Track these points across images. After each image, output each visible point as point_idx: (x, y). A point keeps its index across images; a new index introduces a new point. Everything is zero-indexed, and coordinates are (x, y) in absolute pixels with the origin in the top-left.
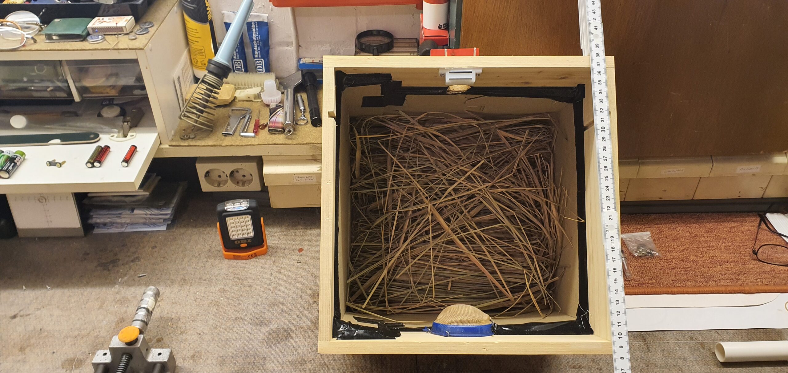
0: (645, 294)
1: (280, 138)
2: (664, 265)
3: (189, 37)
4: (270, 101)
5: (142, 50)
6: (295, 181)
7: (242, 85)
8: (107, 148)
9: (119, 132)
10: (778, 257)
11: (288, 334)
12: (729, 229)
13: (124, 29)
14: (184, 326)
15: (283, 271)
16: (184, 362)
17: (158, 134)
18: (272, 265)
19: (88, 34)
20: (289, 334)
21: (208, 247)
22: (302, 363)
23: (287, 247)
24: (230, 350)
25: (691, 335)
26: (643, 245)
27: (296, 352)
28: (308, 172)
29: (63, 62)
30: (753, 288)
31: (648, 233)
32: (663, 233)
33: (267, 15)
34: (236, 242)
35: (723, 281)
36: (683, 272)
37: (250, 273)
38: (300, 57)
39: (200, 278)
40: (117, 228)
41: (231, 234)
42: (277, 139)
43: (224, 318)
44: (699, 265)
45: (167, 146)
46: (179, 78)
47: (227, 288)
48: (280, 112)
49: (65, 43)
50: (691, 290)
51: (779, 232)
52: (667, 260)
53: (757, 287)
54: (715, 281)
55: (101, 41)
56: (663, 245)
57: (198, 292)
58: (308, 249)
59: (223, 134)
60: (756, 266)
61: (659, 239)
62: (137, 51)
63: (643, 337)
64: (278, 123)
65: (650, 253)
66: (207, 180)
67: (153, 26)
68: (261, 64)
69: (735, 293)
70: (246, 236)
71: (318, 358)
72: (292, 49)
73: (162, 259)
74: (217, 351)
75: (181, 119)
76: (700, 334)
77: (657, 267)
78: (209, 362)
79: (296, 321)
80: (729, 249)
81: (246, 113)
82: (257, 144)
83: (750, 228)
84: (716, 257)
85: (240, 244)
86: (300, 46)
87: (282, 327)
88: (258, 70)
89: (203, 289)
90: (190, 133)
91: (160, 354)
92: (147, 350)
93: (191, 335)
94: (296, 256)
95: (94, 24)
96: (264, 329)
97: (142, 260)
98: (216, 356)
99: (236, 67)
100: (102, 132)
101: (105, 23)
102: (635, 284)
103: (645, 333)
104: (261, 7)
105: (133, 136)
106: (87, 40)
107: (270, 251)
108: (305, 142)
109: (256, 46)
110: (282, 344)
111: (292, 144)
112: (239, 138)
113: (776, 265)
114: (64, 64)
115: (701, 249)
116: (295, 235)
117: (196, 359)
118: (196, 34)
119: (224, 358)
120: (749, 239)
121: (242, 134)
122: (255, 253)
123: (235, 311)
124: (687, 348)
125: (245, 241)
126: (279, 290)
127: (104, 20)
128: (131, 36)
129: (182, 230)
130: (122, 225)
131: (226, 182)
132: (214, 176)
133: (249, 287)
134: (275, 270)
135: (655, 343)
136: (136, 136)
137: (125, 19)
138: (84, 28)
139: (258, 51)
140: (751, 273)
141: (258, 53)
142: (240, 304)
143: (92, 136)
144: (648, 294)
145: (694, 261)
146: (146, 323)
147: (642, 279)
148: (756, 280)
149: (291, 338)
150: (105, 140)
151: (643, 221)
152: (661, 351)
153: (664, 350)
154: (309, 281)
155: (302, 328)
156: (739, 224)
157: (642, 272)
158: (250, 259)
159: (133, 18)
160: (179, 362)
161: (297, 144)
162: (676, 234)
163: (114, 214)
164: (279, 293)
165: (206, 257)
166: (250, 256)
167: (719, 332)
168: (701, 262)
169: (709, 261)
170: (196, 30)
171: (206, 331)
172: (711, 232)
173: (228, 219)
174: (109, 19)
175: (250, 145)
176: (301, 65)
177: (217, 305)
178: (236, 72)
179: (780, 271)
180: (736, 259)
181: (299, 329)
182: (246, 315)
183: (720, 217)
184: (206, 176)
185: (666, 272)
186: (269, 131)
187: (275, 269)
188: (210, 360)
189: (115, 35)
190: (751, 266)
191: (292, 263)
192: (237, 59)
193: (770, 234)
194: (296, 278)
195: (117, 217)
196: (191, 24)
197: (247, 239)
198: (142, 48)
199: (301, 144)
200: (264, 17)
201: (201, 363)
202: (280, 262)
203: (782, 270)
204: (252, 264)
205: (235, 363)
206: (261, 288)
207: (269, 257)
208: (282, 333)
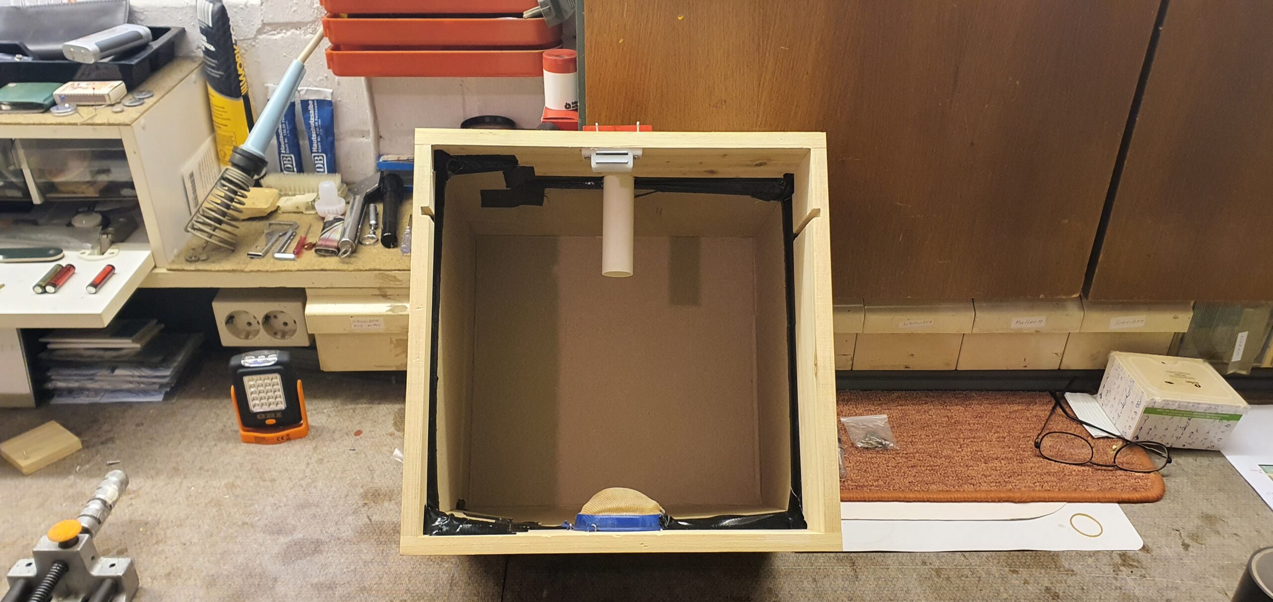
0: (865, 501)
1: (331, 262)
2: (901, 461)
3: (214, 118)
4: (327, 212)
5: (128, 127)
6: (353, 327)
7: (290, 190)
8: (70, 268)
9: (92, 248)
10: (1073, 453)
11: (317, 547)
12: (1007, 414)
13: (107, 98)
14: (163, 532)
15: (326, 460)
16: (152, 582)
17: (152, 253)
18: (310, 453)
19: (54, 104)
20: (319, 546)
21: (220, 426)
22: (331, 587)
23: (339, 429)
24: (226, 567)
25: (923, 559)
26: (873, 433)
27: (325, 572)
28: (372, 314)
29: (16, 142)
30: (1025, 496)
31: (885, 416)
32: (907, 417)
33: (331, 91)
34: (258, 417)
35: (985, 484)
36: (928, 471)
37: (276, 463)
38: (381, 154)
39: (201, 468)
40: (88, 396)
41: (251, 404)
42: (327, 263)
43: (225, 523)
44: (954, 462)
45: (164, 271)
46: (192, 175)
47: (239, 482)
48: (339, 226)
49: (18, 115)
50: (935, 497)
51: (1080, 418)
52: (907, 454)
53: (1033, 494)
54: (974, 485)
55: (70, 113)
56: (905, 434)
57: (193, 486)
58: (370, 432)
59: (248, 254)
60: (1037, 465)
61: (900, 425)
62: (121, 127)
63: (852, 559)
64: (333, 241)
65: (881, 443)
66: (228, 329)
67: (152, 96)
68: (322, 162)
69: (999, 501)
70: (273, 408)
71: (357, 580)
72: (369, 140)
73: (149, 441)
74: (206, 568)
75: (188, 231)
76: (937, 557)
77: (889, 464)
78: (191, 582)
79: (332, 530)
80: (1003, 441)
81: (290, 229)
82: (296, 269)
83: (1040, 413)
84: (982, 451)
85: (266, 419)
86: (381, 137)
87: (309, 537)
88: (318, 170)
89: (201, 483)
90: (200, 254)
91: (113, 565)
92: (93, 558)
93: (172, 546)
94: (350, 441)
95: (64, 90)
96: (283, 540)
97: (118, 442)
98: (204, 573)
99: (284, 164)
100: (67, 248)
101: (81, 89)
102: (853, 486)
103: (855, 555)
104: (323, 80)
105: (113, 253)
106: (50, 112)
107: (313, 433)
108: (367, 268)
109: (314, 135)
110: (305, 561)
111: (348, 271)
112: (272, 260)
113: (1067, 463)
114: (18, 145)
115: (961, 441)
116: (354, 411)
117: (172, 578)
118: (223, 114)
119: (215, 577)
120: (1035, 428)
121: (277, 255)
122: (288, 435)
123: (244, 514)
124: (915, 576)
125: (273, 415)
126: (315, 487)
127: (80, 86)
128: (118, 108)
129: (186, 402)
130: (97, 392)
131: (258, 332)
132: (241, 322)
133: (271, 481)
134: (313, 460)
135: (868, 568)
136: (117, 255)
137: (110, 85)
138: (50, 94)
139: (317, 142)
140: (1029, 474)
141: (318, 146)
142: (252, 505)
143: (51, 252)
144: (869, 501)
145: (946, 457)
146: (99, 522)
147: (864, 480)
148: (1034, 483)
149: (321, 552)
150: (70, 257)
151: (880, 400)
152: (874, 580)
153: (879, 578)
154: (363, 475)
155: (339, 539)
156: (1024, 408)
157: (865, 470)
158: (281, 443)
159: (123, 84)
160: (145, 581)
161: (355, 271)
162: (927, 419)
163: (84, 375)
164: (314, 490)
165: (215, 440)
166: (280, 439)
167: (967, 554)
168: (957, 458)
169: (970, 457)
170: (223, 108)
171: (195, 540)
172: (981, 417)
173: (246, 379)
174: (87, 85)
175: (286, 271)
176: (380, 163)
177: (218, 504)
178: (285, 172)
179: (1071, 472)
180: (1009, 456)
181: (335, 540)
182: (259, 520)
183: (997, 397)
184: (227, 323)
185: (902, 471)
186: (316, 251)
187: (315, 457)
188: (192, 580)
189: (93, 106)
190: (1031, 465)
191: (341, 450)
192: (285, 153)
193: (1067, 421)
194: (344, 471)
195: (88, 380)
196: (217, 99)
197: (275, 412)
198: (129, 123)
199: (361, 270)
200: (326, 93)
201: (179, 584)
202: (324, 449)
203: (1074, 471)
204: (281, 450)
205: (230, 585)
206: (288, 483)
207: (309, 441)
208: (308, 546)
